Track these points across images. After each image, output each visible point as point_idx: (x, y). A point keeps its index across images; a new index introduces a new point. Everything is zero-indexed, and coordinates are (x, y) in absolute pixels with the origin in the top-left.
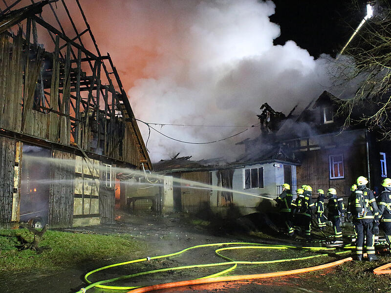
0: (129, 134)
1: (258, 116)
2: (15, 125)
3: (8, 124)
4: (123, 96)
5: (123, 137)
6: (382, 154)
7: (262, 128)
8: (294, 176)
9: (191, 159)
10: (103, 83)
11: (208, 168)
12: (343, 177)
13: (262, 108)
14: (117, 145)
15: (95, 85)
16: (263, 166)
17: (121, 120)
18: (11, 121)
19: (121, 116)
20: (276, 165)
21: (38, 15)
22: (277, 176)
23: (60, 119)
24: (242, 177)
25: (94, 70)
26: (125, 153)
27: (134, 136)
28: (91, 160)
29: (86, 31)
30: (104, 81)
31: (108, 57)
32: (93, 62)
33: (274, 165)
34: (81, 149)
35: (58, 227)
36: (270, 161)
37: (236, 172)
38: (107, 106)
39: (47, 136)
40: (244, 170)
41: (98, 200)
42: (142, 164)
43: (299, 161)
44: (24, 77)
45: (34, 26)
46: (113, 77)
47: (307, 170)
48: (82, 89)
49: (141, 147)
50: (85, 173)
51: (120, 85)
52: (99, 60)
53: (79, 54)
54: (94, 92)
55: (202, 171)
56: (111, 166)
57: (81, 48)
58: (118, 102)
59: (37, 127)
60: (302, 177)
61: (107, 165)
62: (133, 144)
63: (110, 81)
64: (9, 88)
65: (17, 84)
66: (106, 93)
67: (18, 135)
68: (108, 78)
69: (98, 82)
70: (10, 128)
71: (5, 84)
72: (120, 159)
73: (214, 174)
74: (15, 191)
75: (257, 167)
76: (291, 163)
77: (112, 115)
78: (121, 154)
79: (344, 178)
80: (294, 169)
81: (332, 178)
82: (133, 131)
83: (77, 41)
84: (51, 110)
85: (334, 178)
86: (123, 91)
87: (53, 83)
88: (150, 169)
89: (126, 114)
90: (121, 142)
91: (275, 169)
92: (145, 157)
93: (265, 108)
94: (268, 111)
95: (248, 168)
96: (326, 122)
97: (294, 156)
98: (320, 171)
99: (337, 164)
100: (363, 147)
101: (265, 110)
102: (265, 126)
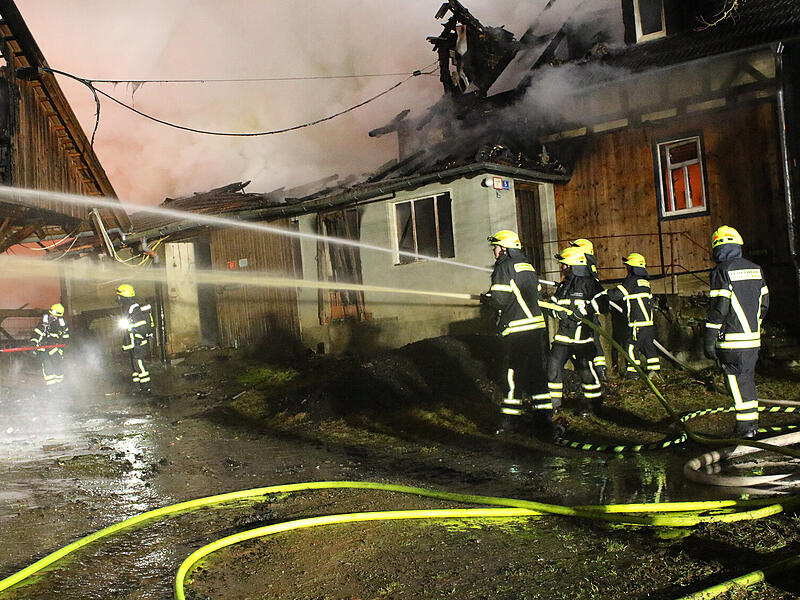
1: (432, 40)
7: (446, 78)
8: (549, 215)
11: (283, 209)
12: (704, 209)
13: (441, 13)
16: (450, 188)
19: (2, 62)
20: (489, 183)
22: (493, 219)
24: (387, 230)
27: (53, 124)
33: (484, 184)
36: (471, 167)
37: (370, 213)
40: (391, 207)
42: (96, 211)
43: (561, 168)
47: (589, 194)
49: (80, 156)
60: (575, 217)
62: (53, 150)
73: (304, 224)
75: (432, 192)
76: (537, 174)
79: (708, 213)
80: (546, 190)
81: (669, 214)
82: (52, 110)
85: (674, 212)
88: (120, 226)
89: (17, 54)
91: (485, 198)
94: (459, 24)
95: (404, 197)
96: (641, 37)
97: (545, 158)
98: (629, 194)
99: (681, 169)
100: (766, 108)
101: (452, 21)
102: (452, 68)
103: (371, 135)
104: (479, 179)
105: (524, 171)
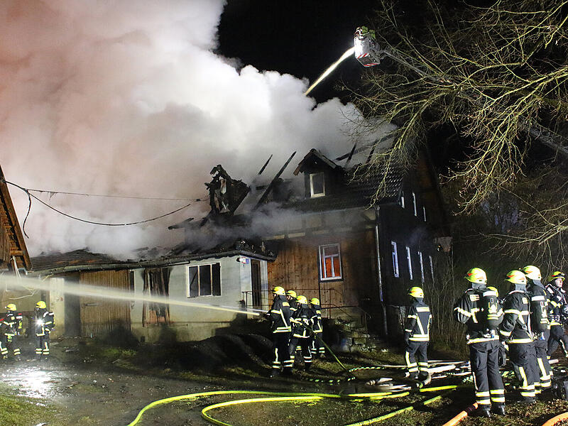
1: (206, 184)
6: (393, 243)
7: (212, 204)
8: (264, 276)
11: (126, 265)
12: (341, 278)
13: (213, 172)
16: (220, 261)
20: (240, 260)
22: (241, 278)
24: (184, 280)
33: (238, 260)
37: (175, 271)
40: (187, 267)
42: (14, 258)
43: (271, 254)
47: (285, 268)
49: (12, 228)
55: (117, 269)
73: (137, 273)
75: (210, 262)
76: (262, 257)
79: (342, 280)
80: (263, 264)
81: (324, 279)
85: (326, 279)
88: (26, 267)
91: (239, 267)
92: (18, 245)
93: (217, 173)
94: (221, 178)
95: (194, 264)
96: (313, 195)
97: (263, 247)
98: (305, 268)
99: (330, 258)
100: (370, 233)
101: (218, 176)
102: (216, 199)
103: (170, 228)
104: (236, 257)
105: (256, 255)
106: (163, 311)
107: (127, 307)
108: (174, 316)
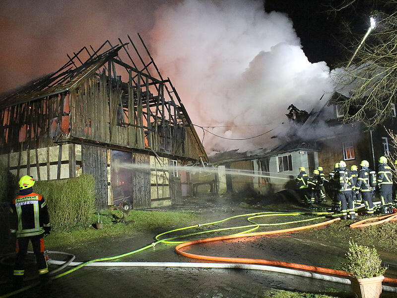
0: (189, 136)
1: (287, 115)
2: (106, 138)
3: (100, 137)
4: (182, 108)
5: (184, 139)
6: (383, 138)
8: (317, 160)
9: (238, 151)
10: (166, 101)
11: (250, 158)
12: (354, 158)
13: (289, 108)
14: (180, 144)
15: (160, 102)
16: (291, 154)
17: (182, 126)
18: (102, 135)
19: (182, 123)
20: (301, 153)
21: (115, 58)
22: (302, 161)
23: (136, 130)
24: (276, 164)
25: (159, 91)
26: (186, 150)
27: (192, 137)
28: (161, 158)
29: (151, 62)
30: (167, 99)
31: (168, 81)
32: (158, 85)
34: (153, 151)
35: (141, 208)
36: (296, 149)
37: (271, 159)
38: (171, 116)
39: (128, 144)
40: (277, 158)
41: (168, 187)
42: (201, 158)
43: (320, 148)
44: (109, 103)
45: (113, 66)
46: (173, 94)
47: (326, 155)
48: (151, 106)
49: (199, 145)
50: (157, 168)
51: (179, 100)
52: (162, 83)
53: (147, 81)
54: (160, 107)
55: (246, 160)
56: (176, 161)
57: (149, 76)
58: (178, 112)
59: (121, 137)
60: (323, 160)
61: (173, 161)
62: (192, 143)
63: (171, 98)
64: (99, 112)
65: (105, 108)
66: (169, 107)
67: (108, 145)
68: (170, 95)
69: (163, 99)
70: (102, 141)
71: (96, 109)
72: (183, 155)
73: (255, 161)
74: (109, 184)
75: (287, 155)
76: (314, 150)
77: (175, 123)
78: (183, 152)
80: (316, 154)
82: (192, 134)
83: (145, 72)
84: (129, 125)
85: (347, 159)
86: (181, 105)
87: (129, 105)
88: (206, 161)
89: (185, 121)
90: (183, 143)
91: (300, 156)
92: (202, 152)
93: (291, 108)
94: (294, 111)
95: (280, 156)
96: (338, 115)
97: (316, 145)
98: (336, 155)
100: (368, 134)
101: (292, 110)
103: (271, 138)
104: (298, 152)
106: (268, 179)
107: (252, 178)
108: (272, 182)
